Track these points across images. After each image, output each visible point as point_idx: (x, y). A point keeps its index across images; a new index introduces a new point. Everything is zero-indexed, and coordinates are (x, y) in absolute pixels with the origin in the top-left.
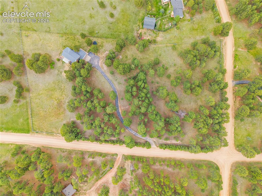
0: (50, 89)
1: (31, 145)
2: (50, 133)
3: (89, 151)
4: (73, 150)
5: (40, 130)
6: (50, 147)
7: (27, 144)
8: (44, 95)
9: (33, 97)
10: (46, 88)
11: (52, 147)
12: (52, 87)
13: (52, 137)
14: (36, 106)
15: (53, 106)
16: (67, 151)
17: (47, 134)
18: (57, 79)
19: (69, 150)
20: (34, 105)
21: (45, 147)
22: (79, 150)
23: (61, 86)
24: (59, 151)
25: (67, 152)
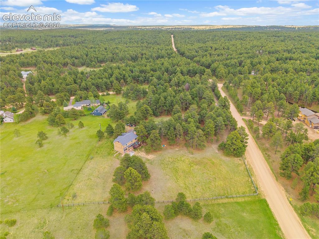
0: (175, 173)
1: (286, 196)
2: (249, 173)
3: (252, 137)
4: (260, 149)
5: (250, 185)
6: (273, 171)
7: (288, 202)
8: (186, 181)
9: (192, 197)
10: (173, 178)
11: (271, 169)
12: (172, 171)
13: (254, 169)
14: (208, 191)
15: (203, 170)
16: (264, 153)
17: (252, 175)
18: (158, 165)
19: (262, 152)
20: (208, 194)
21: (276, 177)
22: (256, 143)
23: (169, 161)
24: (271, 160)
25: (267, 153)
